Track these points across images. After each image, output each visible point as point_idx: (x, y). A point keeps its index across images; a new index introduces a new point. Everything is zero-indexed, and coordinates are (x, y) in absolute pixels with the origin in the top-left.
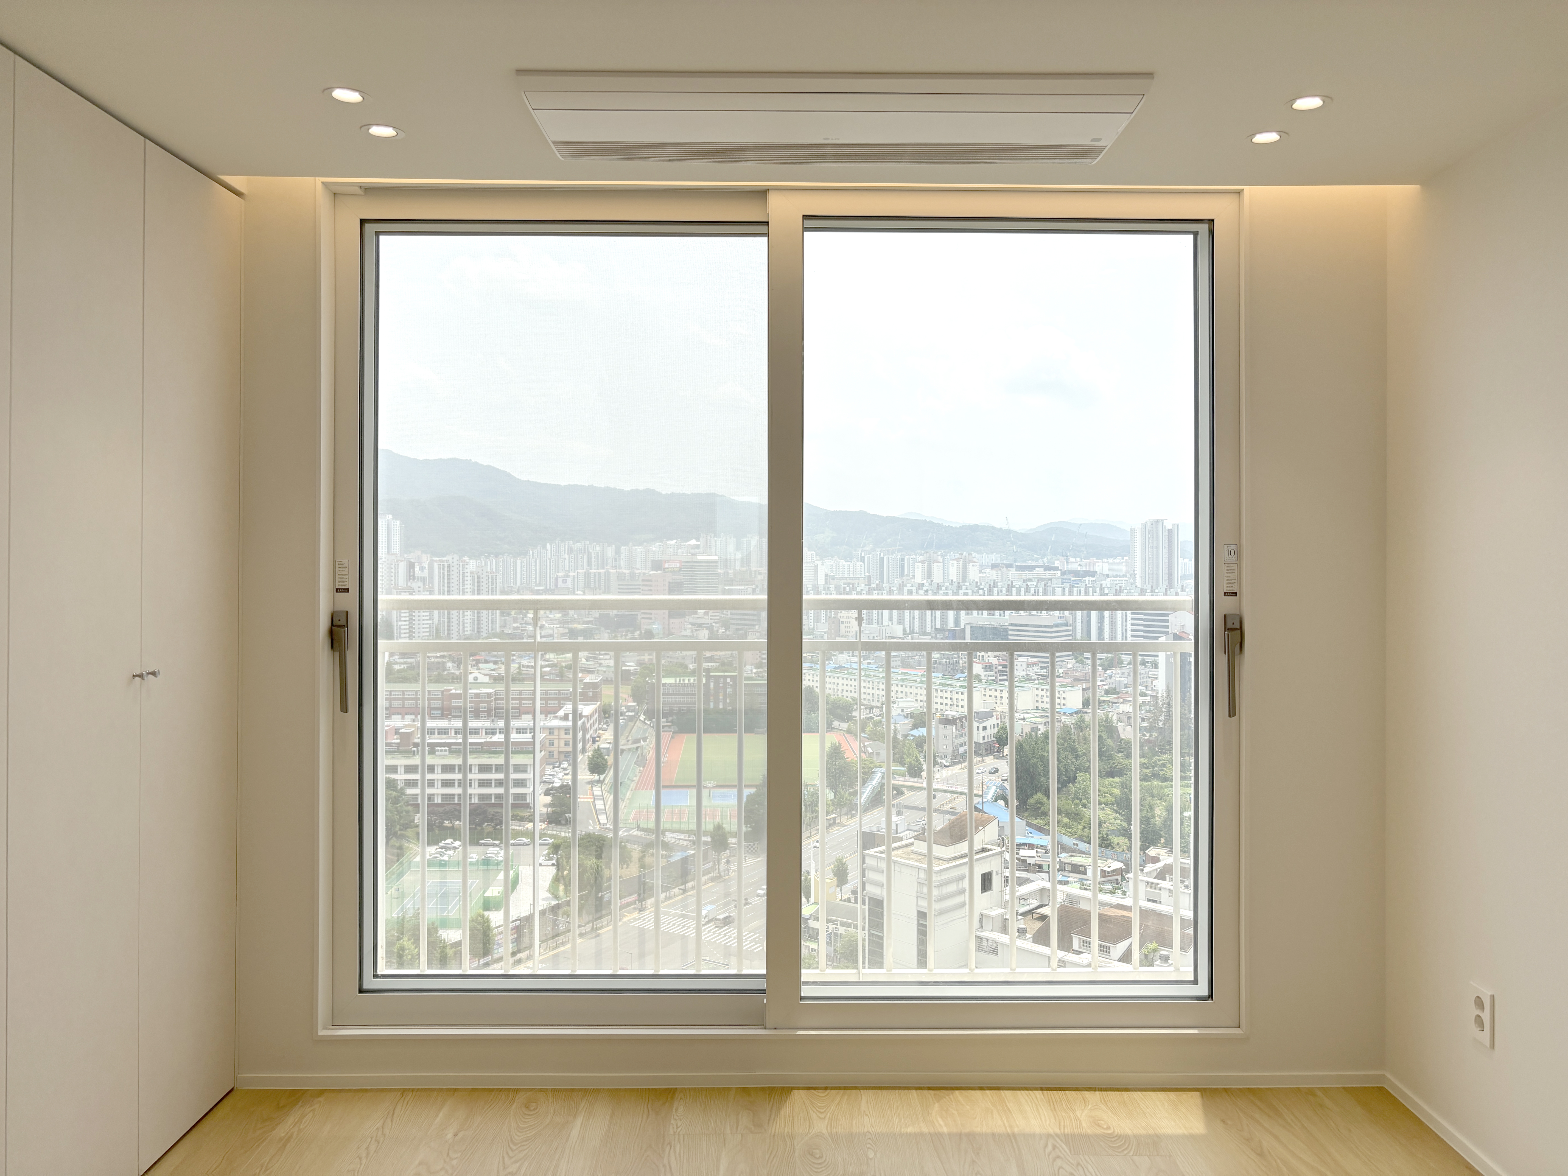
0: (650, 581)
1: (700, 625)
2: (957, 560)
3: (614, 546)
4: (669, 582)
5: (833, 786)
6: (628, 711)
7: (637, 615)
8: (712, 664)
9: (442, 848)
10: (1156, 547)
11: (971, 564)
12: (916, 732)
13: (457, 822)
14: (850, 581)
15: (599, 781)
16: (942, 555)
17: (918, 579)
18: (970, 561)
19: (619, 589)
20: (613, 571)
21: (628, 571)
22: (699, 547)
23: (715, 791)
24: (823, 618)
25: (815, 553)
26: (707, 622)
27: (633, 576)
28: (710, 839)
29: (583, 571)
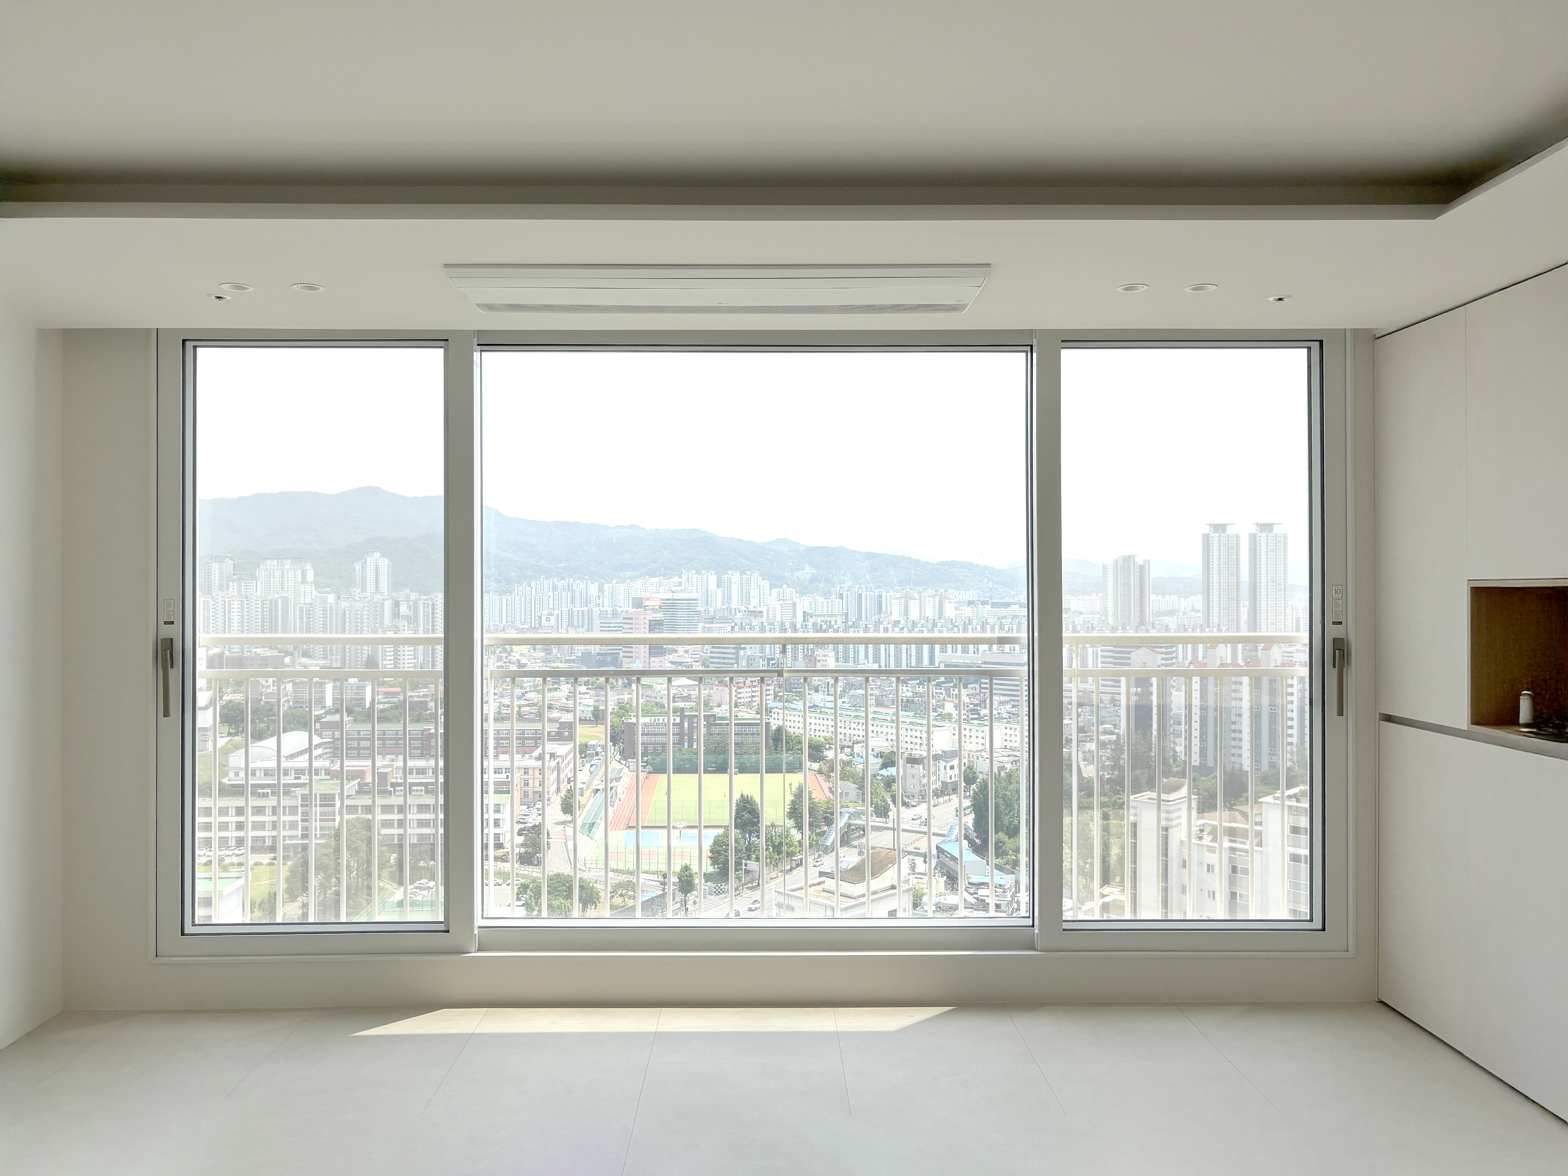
0: (631, 619)
1: (680, 664)
2: (934, 596)
3: (597, 583)
4: (650, 620)
5: (801, 827)
6: (603, 751)
7: (619, 653)
8: (689, 703)
9: (416, 888)
10: (1127, 584)
11: (947, 601)
12: (884, 772)
13: (431, 863)
14: (829, 619)
15: (571, 822)
16: (919, 593)
17: (895, 617)
18: (946, 598)
19: (601, 627)
20: (596, 609)
21: (611, 609)
22: (680, 584)
23: (683, 831)
24: (800, 657)
25: (794, 590)
26: (686, 660)
27: (615, 614)
28: (678, 880)
29: (567, 609)
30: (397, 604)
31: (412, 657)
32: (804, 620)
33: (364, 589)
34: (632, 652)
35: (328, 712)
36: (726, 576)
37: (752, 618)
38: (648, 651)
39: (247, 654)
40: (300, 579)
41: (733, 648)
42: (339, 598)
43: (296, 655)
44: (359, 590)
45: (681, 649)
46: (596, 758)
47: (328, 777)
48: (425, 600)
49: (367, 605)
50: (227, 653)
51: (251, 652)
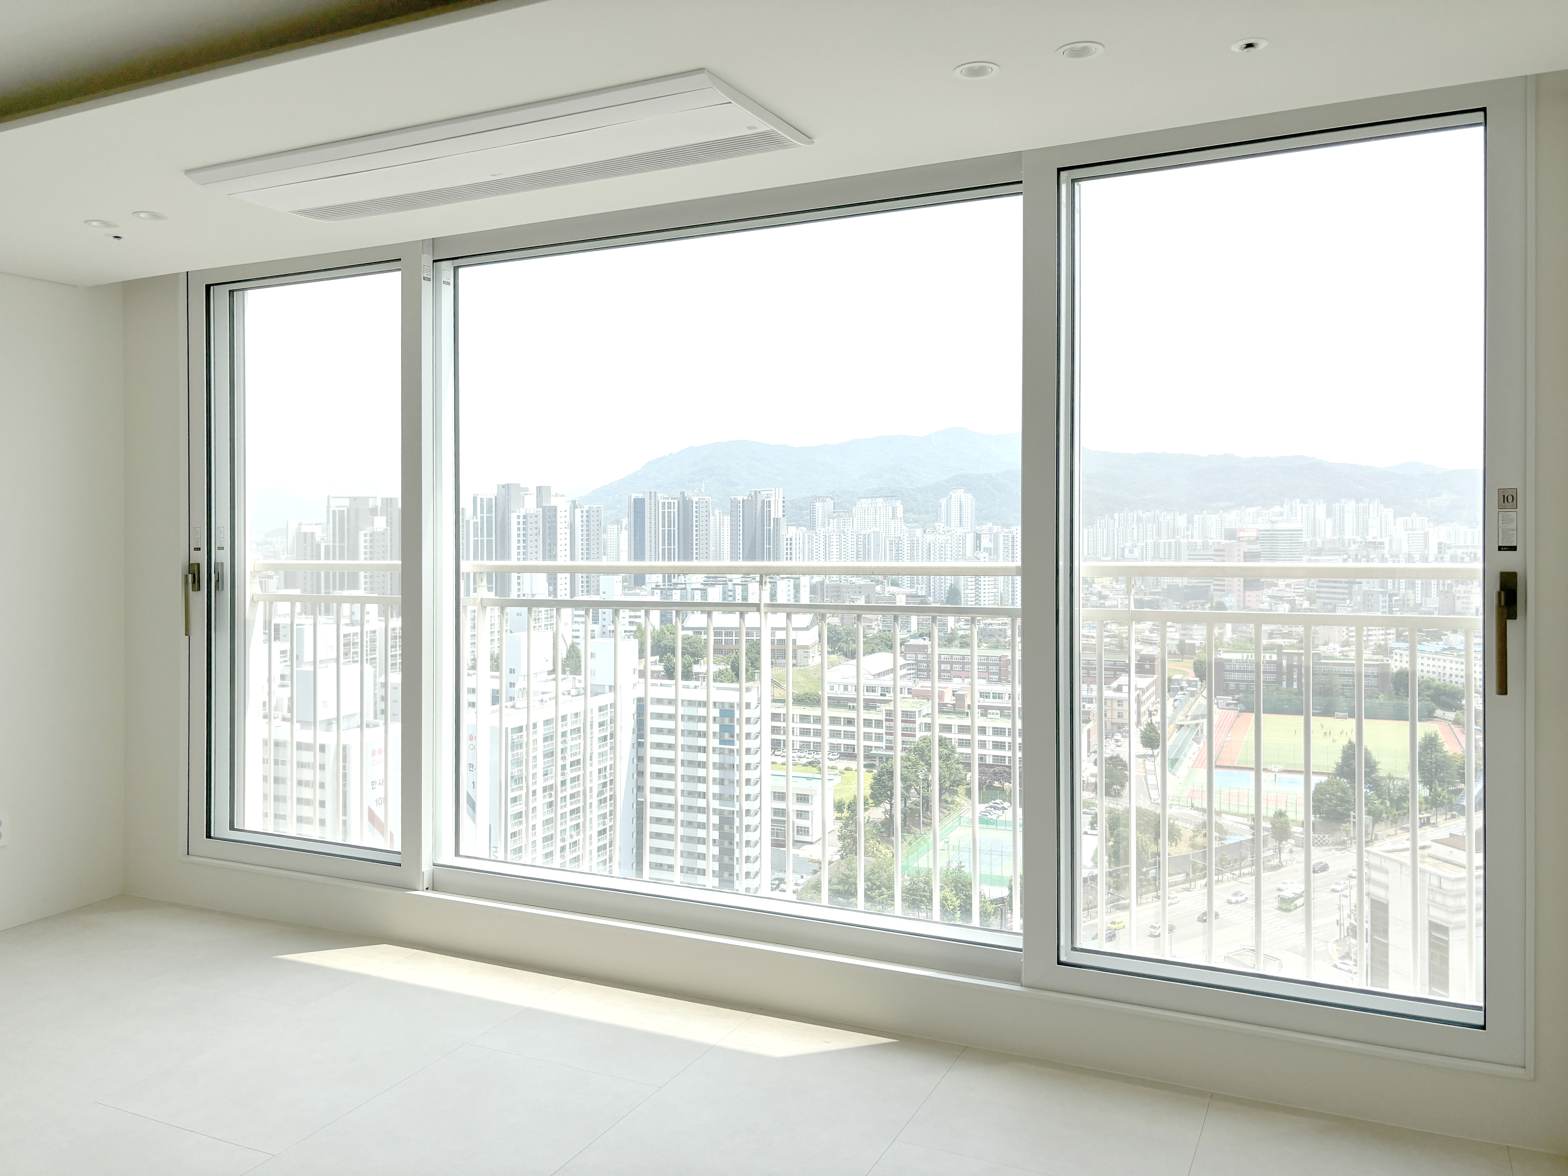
0: (1223, 550)
1: (1281, 598)
3: (1186, 514)
4: (1244, 552)
5: (1428, 782)
6: (1189, 686)
7: (1210, 586)
8: (1289, 640)
9: (991, 807)
13: (1007, 784)
15: (1152, 756)
19: (1190, 555)
20: (1184, 541)
21: (1201, 541)
22: (1282, 514)
23: (1278, 775)
24: (1433, 593)
25: (1426, 519)
26: (1288, 595)
27: (1205, 546)
28: (1271, 826)
29: (1152, 541)
30: (978, 537)
31: (993, 586)
32: (1440, 552)
33: (948, 523)
34: (1224, 585)
35: (913, 637)
36: (1337, 504)
37: (1370, 550)
38: (1242, 584)
39: (843, 583)
40: (891, 516)
41: (1346, 582)
42: (925, 532)
43: (886, 584)
44: (942, 525)
45: (1282, 583)
46: (1180, 692)
47: (910, 696)
48: (1005, 533)
49: (950, 538)
50: (827, 581)
51: (847, 580)
